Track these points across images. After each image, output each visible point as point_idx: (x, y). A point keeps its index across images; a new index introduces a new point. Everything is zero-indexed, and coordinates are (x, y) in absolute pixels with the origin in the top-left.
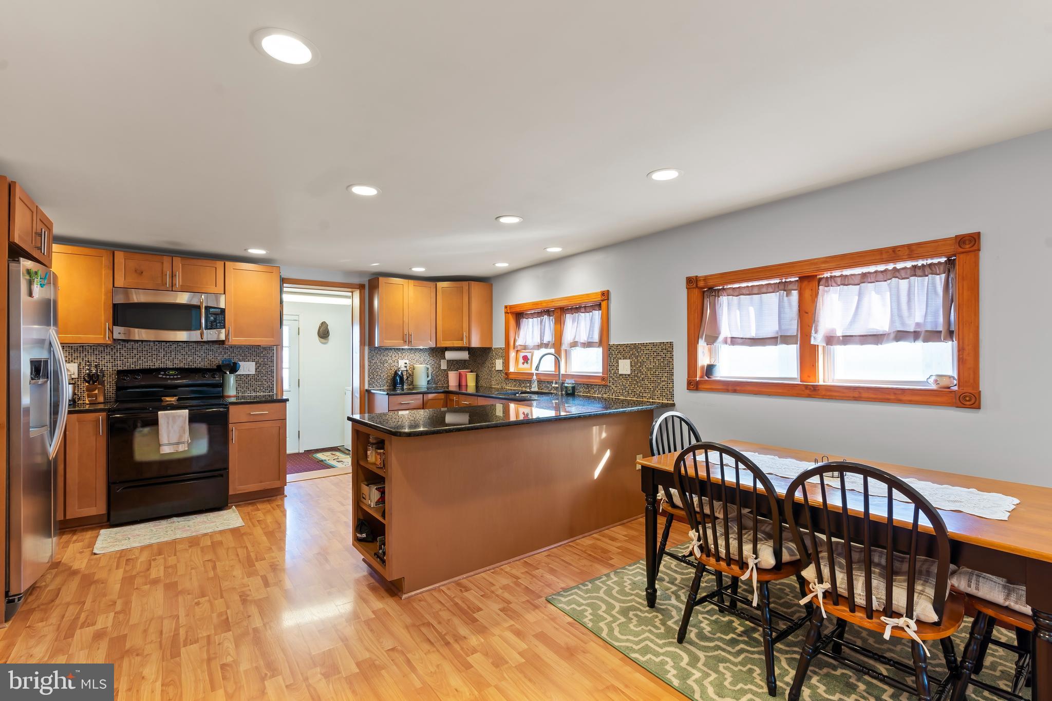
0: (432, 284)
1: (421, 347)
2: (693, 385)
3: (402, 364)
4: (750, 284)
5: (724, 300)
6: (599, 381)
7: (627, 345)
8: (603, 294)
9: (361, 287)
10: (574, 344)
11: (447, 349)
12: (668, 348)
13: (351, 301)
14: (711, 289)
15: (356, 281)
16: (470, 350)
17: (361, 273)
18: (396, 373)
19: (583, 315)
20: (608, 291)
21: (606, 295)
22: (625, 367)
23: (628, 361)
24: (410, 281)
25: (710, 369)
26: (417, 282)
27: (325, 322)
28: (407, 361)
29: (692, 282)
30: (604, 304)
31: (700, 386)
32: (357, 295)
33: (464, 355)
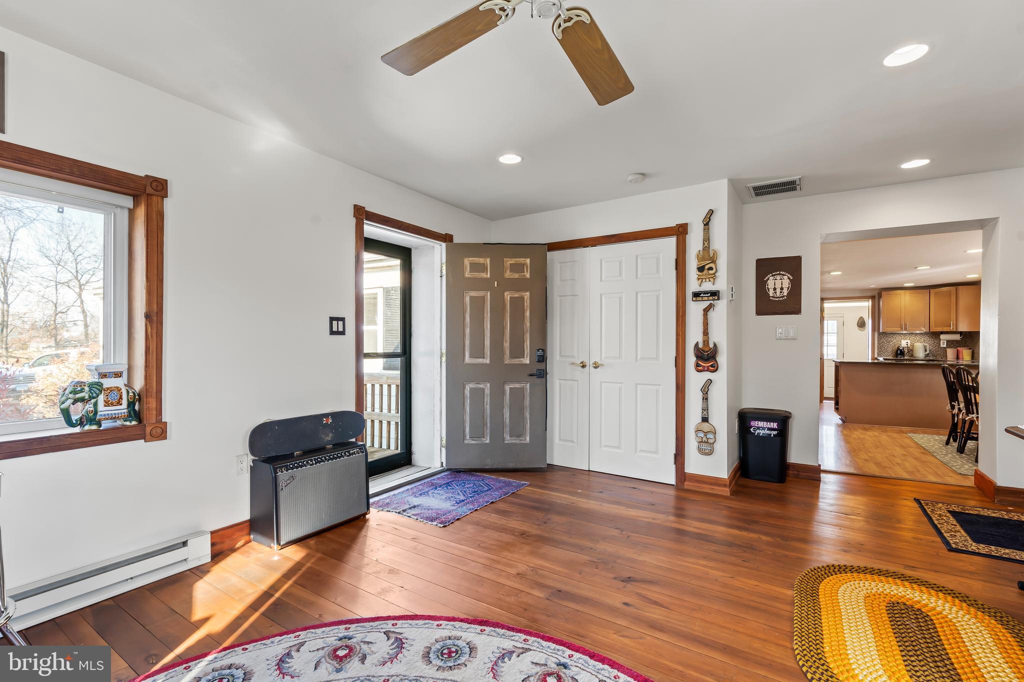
0: (927, 291)
1: (918, 332)
3: (904, 343)
9: (873, 298)
11: (942, 333)
13: (868, 304)
15: (870, 294)
16: (961, 333)
17: (873, 290)
18: (898, 349)
24: (906, 291)
26: (912, 291)
27: (862, 317)
28: (909, 341)
32: (870, 301)
33: (957, 337)
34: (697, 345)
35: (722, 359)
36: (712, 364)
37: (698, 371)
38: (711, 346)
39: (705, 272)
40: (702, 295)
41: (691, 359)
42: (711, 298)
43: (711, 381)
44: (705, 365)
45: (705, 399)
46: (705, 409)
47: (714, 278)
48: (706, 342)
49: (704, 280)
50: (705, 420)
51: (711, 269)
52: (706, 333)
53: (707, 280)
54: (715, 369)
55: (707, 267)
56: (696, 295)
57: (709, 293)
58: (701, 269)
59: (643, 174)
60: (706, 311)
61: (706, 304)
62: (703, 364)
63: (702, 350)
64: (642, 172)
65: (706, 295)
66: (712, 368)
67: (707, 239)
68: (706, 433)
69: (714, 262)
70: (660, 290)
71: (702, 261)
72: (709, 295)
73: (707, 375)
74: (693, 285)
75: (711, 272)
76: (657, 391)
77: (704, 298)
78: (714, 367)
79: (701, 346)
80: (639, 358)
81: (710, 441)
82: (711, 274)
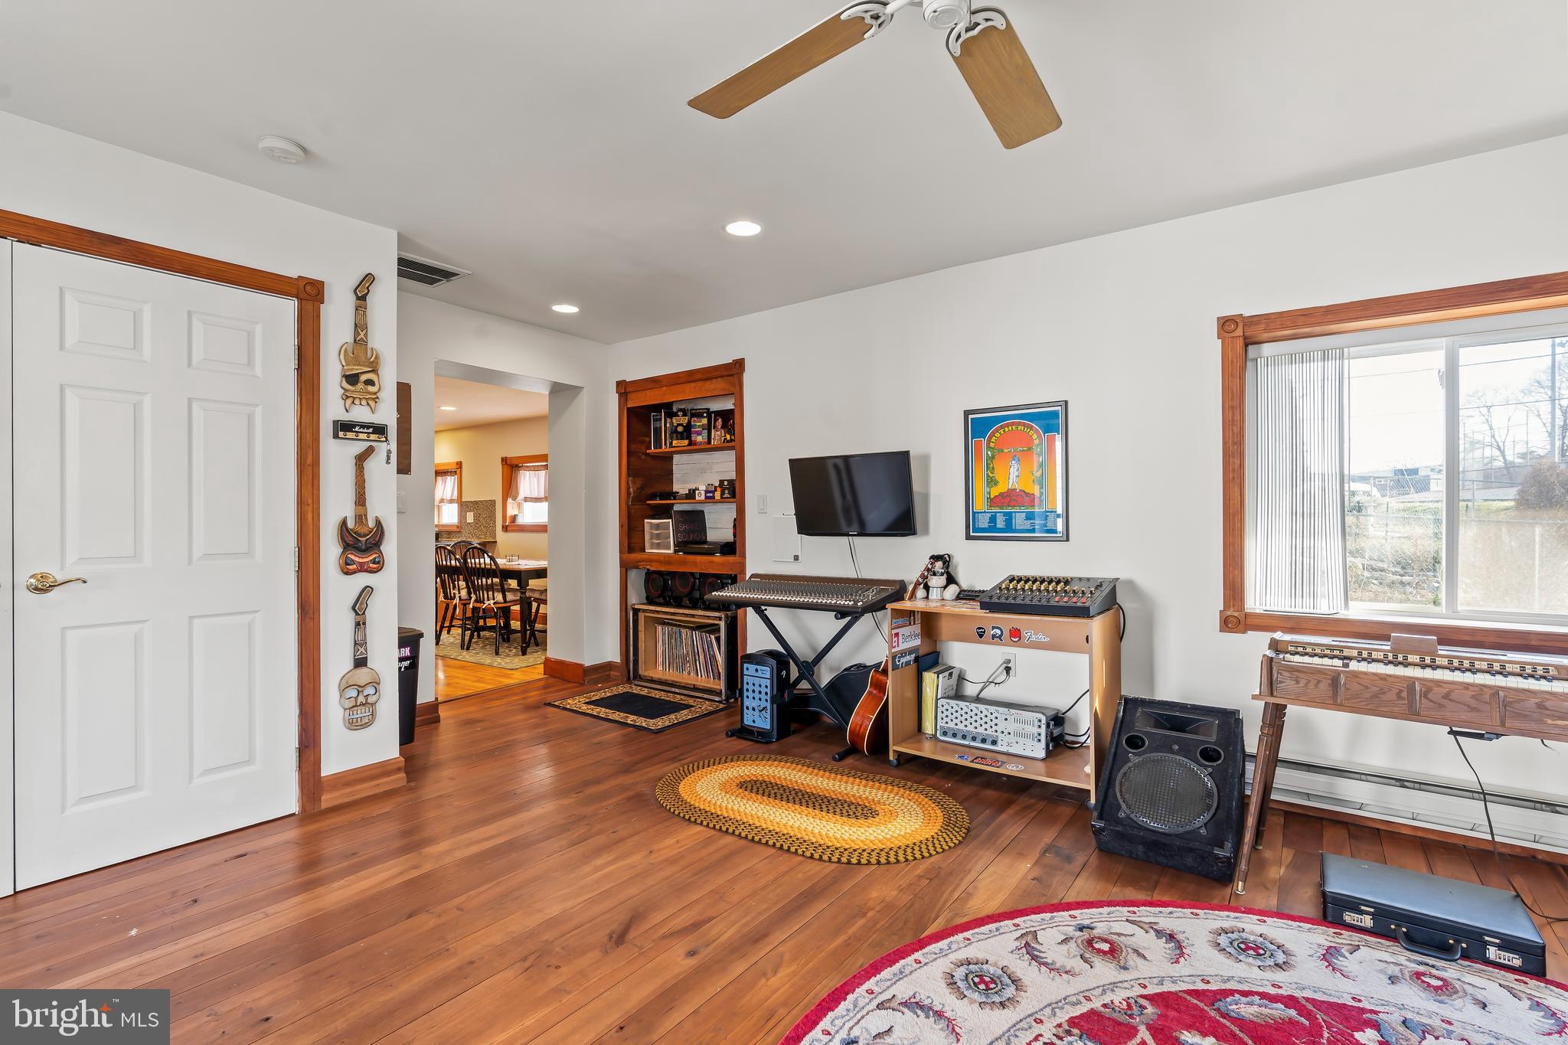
2: (505, 528)
4: (534, 464)
5: (522, 472)
6: (455, 529)
7: (471, 502)
8: (457, 464)
10: (442, 501)
12: (493, 503)
14: (517, 466)
19: (449, 477)
20: (461, 462)
21: (460, 465)
22: (470, 518)
23: (472, 513)
25: (514, 518)
29: (504, 460)
30: (458, 471)
31: (508, 529)
34: (344, 523)
35: (390, 548)
36: (375, 558)
37: (347, 573)
38: (371, 524)
39: (360, 386)
40: (357, 429)
41: (330, 550)
42: (373, 437)
43: (372, 589)
44: (361, 560)
45: (360, 624)
46: (359, 644)
47: (377, 400)
48: (361, 518)
49: (357, 402)
50: (360, 663)
51: (370, 382)
52: (361, 500)
53: (364, 402)
54: (378, 566)
55: (363, 378)
56: (344, 427)
57: (370, 427)
58: (352, 379)
59: (304, 149)
60: (361, 459)
61: (360, 447)
62: (357, 559)
63: (355, 533)
64: (304, 145)
65: (365, 430)
66: (375, 566)
67: (360, 327)
68: (360, 688)
69: (375, 371)
70: (258, 405)
71: (355, 365)
72: (371, 430)
73: (362, 580)
74: (333, 406)
75: (370, 388)
76: (251, 626)
77: (361, 436)
78: (378, 563)
79: (351, 524)
80: (196, 556)
81: (371, 700)
82: (370, 393)
